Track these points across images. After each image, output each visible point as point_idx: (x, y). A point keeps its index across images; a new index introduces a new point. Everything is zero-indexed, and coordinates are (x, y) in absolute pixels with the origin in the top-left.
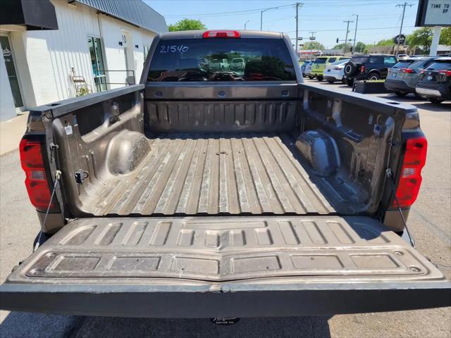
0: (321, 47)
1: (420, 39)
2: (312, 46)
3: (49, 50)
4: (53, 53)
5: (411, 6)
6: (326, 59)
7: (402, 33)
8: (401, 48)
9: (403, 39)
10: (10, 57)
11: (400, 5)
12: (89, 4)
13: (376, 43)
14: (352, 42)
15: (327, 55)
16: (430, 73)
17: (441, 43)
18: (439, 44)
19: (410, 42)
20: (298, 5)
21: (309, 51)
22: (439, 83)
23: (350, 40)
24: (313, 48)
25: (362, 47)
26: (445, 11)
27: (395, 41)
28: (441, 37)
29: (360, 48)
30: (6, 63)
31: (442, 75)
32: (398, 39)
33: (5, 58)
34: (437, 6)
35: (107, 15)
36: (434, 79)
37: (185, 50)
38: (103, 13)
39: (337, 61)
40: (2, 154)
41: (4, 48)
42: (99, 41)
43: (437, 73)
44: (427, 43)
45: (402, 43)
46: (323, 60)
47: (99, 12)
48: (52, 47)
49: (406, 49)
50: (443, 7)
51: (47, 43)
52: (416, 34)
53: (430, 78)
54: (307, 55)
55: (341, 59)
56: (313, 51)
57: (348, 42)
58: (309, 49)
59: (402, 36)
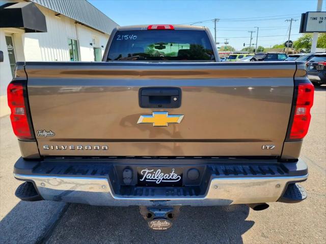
0: (233, 49)
1: (303, 44)
2: (226, 49)
3: (40, 46)
4: (43, 49)
5: (296, 20)
6: (236, 56)
7: (290, 40)
8: (290, 50)
9: (291, 43)
10: (12, 51)
11: (287, 20)
12: (69, 16)
13: (272, 47)
14: (255, 46)
15: (237, 53)
16: (312, 64)
17: (318, 46)
18: (317, 47)
19: (296, 46)
20: (216, 20)
21: (224, 52)
22: (318, 71)
23: (253, 44)
24: (227, 50)
25: (261, 50)
26: (320, 22)
27: (286, 45)
28: (318, 42)
29: (260, 50)
30: (9, 55)
31: (321, 66)
32: (287, 43)
33: (9, 51)
34: (314, 19)
35: (83, 24)
36: (315, 68)
37: (134, 38)
38: (80, 23)
39: (244, 57)
40: (1, 116)
41: (8, 44)
42: (76, 42)
43: (317, 64)
44: (308, 47)
45: (290, 46)
46: (234, 57)
47: (76, 22)
48: (42, 45)
49: (293, 51)
50: (319, 20)
51: (39, 42)
52: (300, 40)
53: (312, 67)
54: (222, 55)
55: (247, 56)
56: (227, 52)
57: (252, 46)
58: (225, 50)
59: (290, 41)
